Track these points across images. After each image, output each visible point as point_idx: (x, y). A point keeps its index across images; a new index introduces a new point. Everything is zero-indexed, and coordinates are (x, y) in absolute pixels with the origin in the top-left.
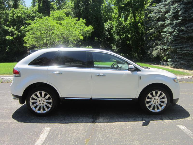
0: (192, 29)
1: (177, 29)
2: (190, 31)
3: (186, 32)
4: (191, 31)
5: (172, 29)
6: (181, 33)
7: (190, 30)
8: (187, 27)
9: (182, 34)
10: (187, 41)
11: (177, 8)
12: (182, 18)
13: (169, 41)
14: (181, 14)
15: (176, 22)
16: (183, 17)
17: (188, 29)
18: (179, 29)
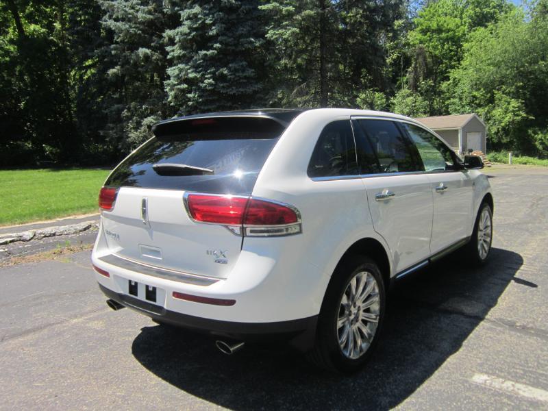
0: (245, 76)
1: (210, 73)
2: (241, 81)
3: (232, 83)
4: (245, 81)
5: (195, 72)
6: (221, 85)
7: (241, 78)
8: (232, 69)
9: (223, 87)
10: (234, 105)
11: (201, 18)
12: (220, 46)
13: (190, 103)
14: (218, 35)
15: (206, 55)
16: (221, 43)
17: (237, 74)
18: (213, 73)
